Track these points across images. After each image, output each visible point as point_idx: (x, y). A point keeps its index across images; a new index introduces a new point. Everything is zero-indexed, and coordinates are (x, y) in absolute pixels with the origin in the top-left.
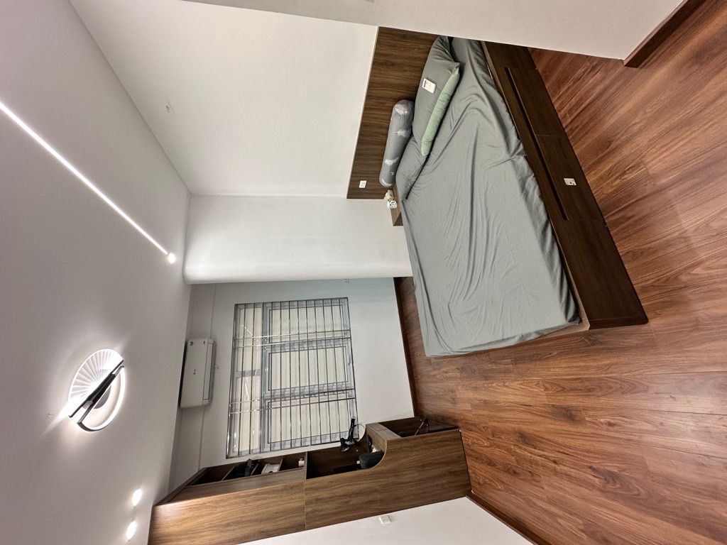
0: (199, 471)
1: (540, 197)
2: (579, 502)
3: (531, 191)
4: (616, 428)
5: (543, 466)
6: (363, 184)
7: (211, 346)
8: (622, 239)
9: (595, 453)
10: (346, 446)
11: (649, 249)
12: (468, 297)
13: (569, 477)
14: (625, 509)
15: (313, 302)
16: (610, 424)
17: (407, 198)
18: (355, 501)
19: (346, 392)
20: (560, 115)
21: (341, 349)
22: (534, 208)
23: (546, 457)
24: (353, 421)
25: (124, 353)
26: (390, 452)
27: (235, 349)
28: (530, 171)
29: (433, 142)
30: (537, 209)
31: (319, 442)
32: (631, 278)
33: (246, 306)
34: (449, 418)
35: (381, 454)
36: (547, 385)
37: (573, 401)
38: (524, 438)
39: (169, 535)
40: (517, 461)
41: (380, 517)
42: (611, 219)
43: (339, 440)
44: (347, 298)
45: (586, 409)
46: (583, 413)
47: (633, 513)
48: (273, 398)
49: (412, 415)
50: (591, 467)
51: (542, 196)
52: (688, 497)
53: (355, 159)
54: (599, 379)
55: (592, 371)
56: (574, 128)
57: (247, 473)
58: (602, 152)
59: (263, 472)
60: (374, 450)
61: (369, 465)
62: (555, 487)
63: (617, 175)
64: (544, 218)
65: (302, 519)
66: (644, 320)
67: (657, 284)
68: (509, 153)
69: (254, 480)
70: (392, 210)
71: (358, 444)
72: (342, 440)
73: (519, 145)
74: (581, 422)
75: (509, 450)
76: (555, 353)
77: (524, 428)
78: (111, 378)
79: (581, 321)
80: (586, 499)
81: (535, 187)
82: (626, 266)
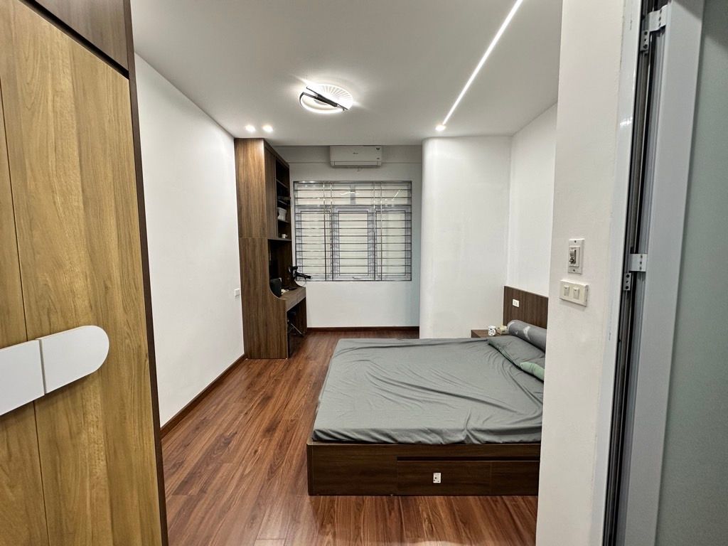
0: (287, 163)
1: (420, 442)
2: (219, 421)
3: (429, 437)
4: (253, 454)
5: (246, 406)
6: (516, 303)
7: (375, 164)
8: (376, 502)
9: (243, 438)
10: (292, 271)
11: (360, 515)
12: (368, 376)
13: (235, 419)
14: (208, 445)
15: (409, 249)
16: (256, 451)
17: (490, 344)
18: (251, 272)
19: (332, 274)
20: (519, 498)
21: (367, 272)
22: (411, 434)
23: (250, 410)
24: (309, 277)
25: (354, 108)
26: (278, 301)
27: (373, 183)
28: (447, 442)
29: (532, 375)
30: (410, 437)
31: (298, 250)
32: (343, 497)
33: (410, 190)
34: (297, 354)
35: (279, 294)
36: (294, 422)
37: (278, 435)
38: (267, 399)
39: (247, 150)
40: (255, 391)
41: (239, 289)
42: (396, 501)
43: (298, 265)
44: (411, 280)
45: (270, 440)
46: (268, 438)
47: (206, 447)
48: (333, 214)
49: (308, 326)
50: (236, 433)
51: (420, 443)
52: (205, 478)
53: (537, 296)
54: (285, 455)
55: (292, 452)
56: (497, 503)
57: (279, 197)
58: (459, 516)
59: (280, 208)
60: (283, 291)
61: (272, 285)
62: (233, 409)
63: (431, 518)
64: (400, 439)
65: (245, 236)
66: (311, 494)
67: (332, 510)
68: (473, 430)
69: (273, 202)
70: (487, 331)
71: (293, 280)
72: (296, 268)
73: (478, 440)
74: (264, 436)
75: (263, 387)
77: (273, 401)
78: (334, 105)
79: (314, 441)
80: (221, 425)
81: (431, 441)
82: (354, 497)
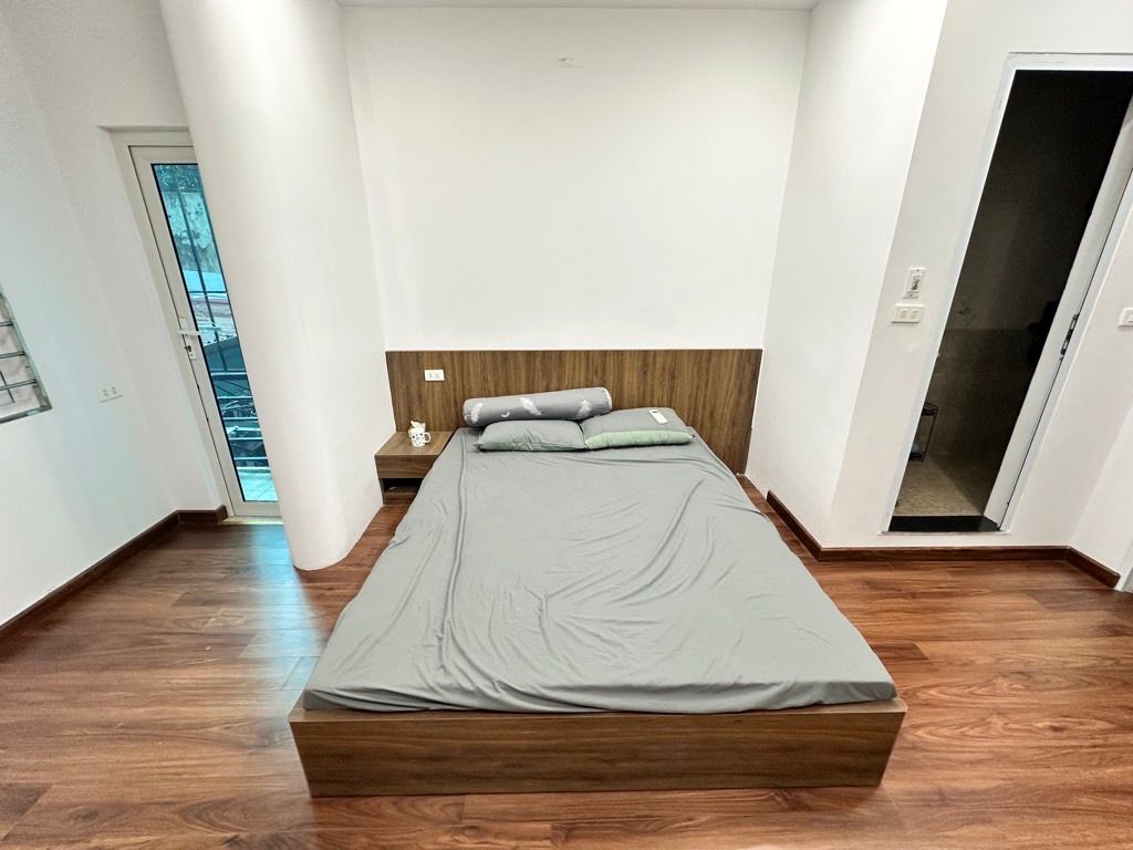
6: (434, 375)
76: (704, 819)
